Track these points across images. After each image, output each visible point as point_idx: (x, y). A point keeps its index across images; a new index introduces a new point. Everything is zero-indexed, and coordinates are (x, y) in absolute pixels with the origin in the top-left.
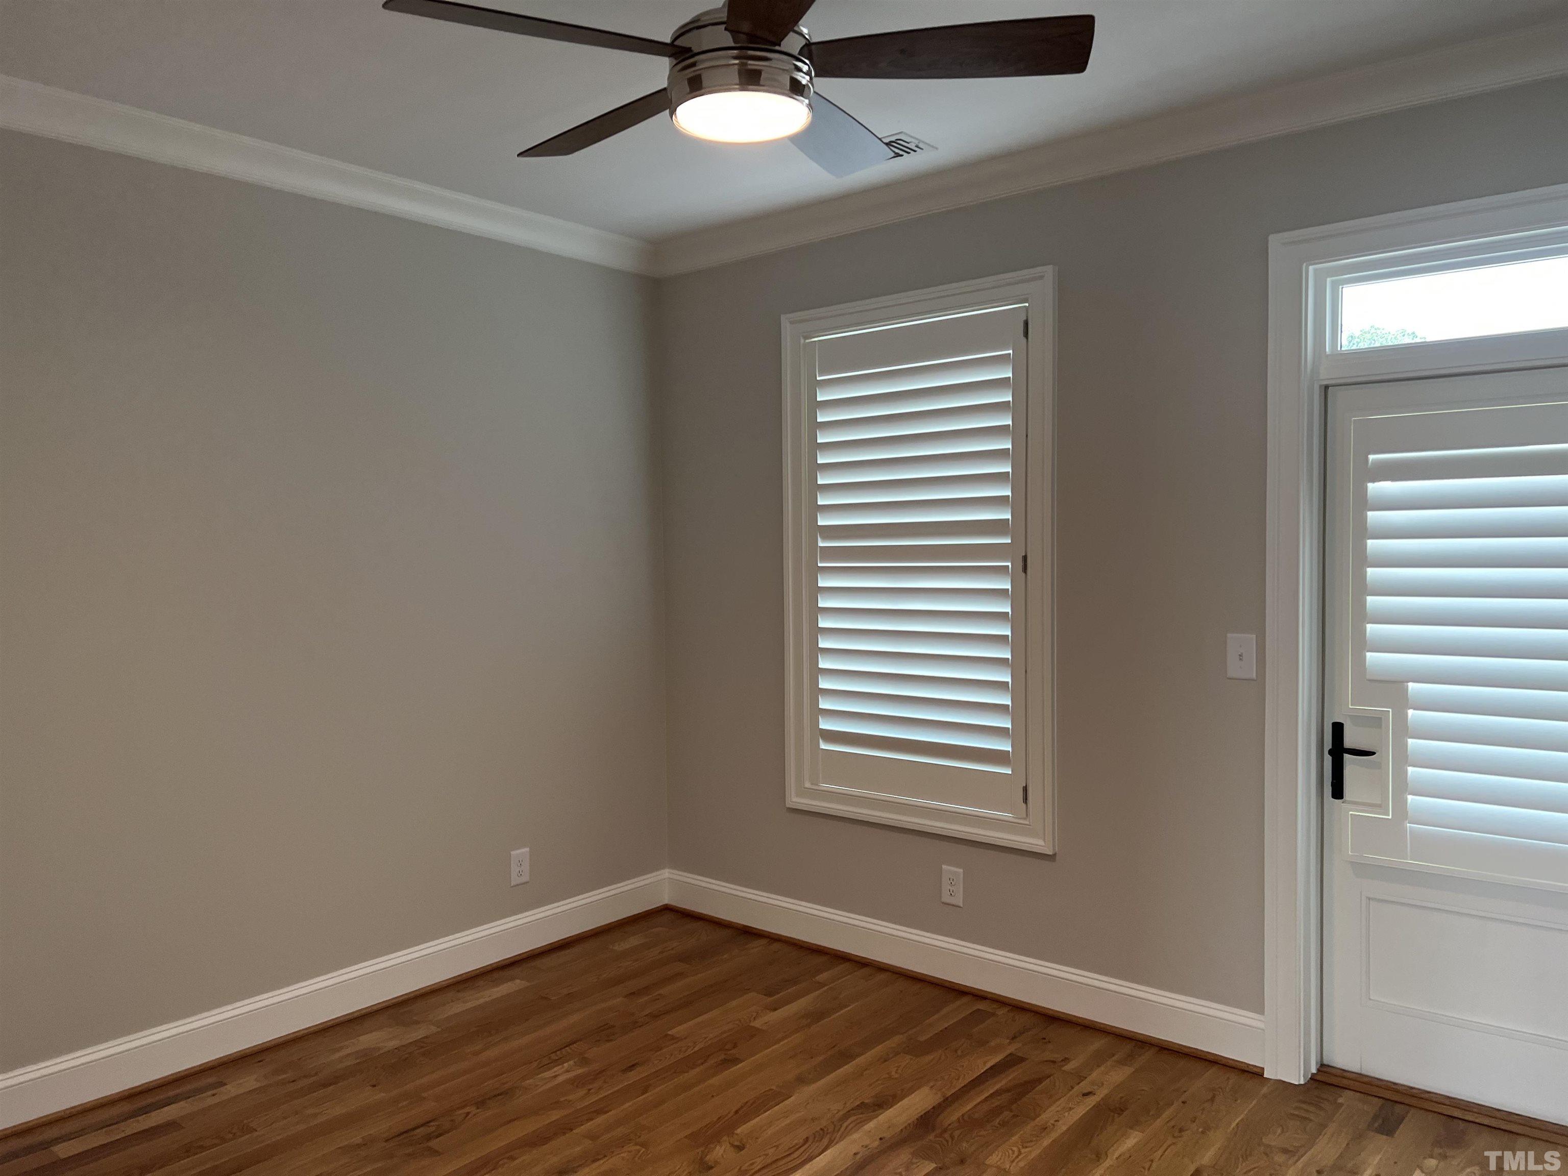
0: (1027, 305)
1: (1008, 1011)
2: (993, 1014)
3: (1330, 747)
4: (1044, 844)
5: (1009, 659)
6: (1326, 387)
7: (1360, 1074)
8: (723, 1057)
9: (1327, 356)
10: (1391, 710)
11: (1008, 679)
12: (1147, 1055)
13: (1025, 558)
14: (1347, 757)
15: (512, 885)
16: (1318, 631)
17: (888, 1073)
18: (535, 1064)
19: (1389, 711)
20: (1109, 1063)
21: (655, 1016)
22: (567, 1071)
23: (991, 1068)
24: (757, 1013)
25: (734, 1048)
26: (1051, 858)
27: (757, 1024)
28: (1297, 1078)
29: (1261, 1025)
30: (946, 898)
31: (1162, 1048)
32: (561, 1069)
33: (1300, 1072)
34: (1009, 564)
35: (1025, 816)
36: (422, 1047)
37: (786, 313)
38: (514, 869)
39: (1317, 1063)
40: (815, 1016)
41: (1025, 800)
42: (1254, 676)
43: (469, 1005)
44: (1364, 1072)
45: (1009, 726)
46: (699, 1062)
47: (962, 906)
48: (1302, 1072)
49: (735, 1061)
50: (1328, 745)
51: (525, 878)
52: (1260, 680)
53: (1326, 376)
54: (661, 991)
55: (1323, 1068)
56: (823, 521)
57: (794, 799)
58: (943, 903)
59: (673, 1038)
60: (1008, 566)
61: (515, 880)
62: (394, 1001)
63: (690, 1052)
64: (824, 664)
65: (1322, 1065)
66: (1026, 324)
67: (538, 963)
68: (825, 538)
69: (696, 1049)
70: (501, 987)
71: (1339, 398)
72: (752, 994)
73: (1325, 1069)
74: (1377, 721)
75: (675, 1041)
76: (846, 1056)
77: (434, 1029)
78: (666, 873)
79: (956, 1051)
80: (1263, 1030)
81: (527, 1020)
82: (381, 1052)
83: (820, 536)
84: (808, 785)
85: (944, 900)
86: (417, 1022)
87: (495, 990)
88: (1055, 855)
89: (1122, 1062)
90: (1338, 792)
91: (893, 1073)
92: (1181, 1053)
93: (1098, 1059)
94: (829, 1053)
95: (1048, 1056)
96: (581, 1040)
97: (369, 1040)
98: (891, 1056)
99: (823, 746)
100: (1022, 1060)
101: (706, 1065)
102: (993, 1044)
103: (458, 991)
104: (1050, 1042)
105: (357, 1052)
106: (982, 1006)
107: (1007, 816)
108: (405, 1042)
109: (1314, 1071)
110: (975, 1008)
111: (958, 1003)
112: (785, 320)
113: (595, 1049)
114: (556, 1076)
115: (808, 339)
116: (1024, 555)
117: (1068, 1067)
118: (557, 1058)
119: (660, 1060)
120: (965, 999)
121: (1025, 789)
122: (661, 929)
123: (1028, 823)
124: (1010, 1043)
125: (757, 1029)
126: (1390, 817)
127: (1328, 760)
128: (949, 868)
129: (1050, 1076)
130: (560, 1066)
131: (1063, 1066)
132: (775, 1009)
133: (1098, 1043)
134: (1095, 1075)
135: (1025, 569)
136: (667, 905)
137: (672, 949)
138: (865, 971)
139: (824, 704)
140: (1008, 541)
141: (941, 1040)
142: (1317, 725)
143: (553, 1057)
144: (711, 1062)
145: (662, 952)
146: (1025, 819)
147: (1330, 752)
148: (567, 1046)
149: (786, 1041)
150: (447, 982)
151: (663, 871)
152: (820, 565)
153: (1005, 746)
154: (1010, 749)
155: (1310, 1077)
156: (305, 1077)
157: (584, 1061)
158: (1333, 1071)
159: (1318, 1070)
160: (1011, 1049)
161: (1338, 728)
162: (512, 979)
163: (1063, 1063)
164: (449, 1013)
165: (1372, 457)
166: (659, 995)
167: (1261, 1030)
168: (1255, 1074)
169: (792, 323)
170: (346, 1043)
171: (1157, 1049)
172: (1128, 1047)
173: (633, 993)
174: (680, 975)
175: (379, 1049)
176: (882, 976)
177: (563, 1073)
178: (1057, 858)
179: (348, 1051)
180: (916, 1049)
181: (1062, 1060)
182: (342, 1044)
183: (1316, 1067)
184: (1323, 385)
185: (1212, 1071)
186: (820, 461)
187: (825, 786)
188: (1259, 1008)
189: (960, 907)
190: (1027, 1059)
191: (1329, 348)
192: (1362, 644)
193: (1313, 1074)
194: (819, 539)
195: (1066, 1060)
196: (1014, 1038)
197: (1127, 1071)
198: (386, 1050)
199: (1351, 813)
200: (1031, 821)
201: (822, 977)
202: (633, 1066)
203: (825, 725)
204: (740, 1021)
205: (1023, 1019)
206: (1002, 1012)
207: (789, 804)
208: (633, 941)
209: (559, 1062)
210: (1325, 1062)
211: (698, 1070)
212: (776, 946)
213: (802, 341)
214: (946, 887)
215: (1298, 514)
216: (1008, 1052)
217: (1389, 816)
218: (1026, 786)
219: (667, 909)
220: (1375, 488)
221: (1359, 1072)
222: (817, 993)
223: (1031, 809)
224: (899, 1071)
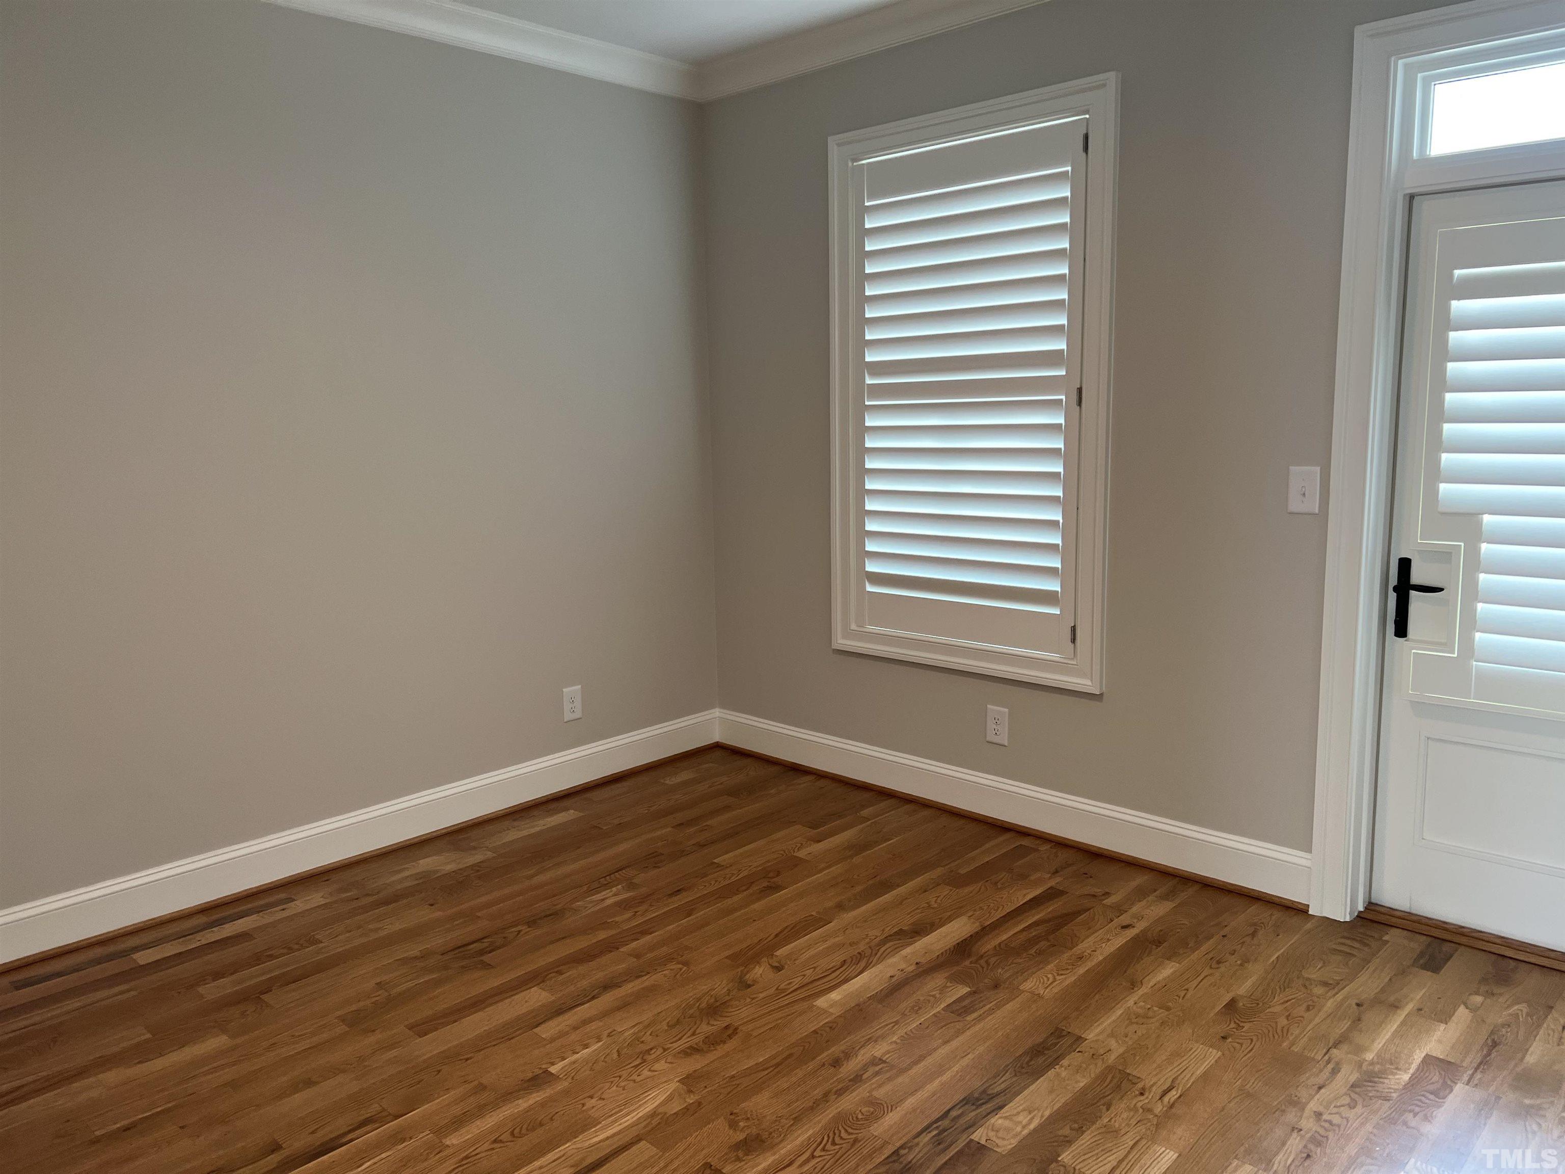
0: (1087, 116)
1: (1051, 848)
2: (1036, 850)
3: (1395, 583)
4: (1090, 684)
5: (1060, 497)
6: (1412, 197)
7: (1409, 913)
8: (765, 884)
9: (1415, 161)
10: (1462, 544)
11: (1059, 518)
12: (1192, 890)
13: (1080, 390)
14: (1413, 593)
15: (565, 721)
16: (1388, 461)
17: (927, 903)
18: (585, 888)
19: (1461, 545)
20: (1151, 898)
21: (702, 846)
22: (615, 895)
23: (1031, 900)
24: (802, 844)
25: (777, 876)
26: (1098, 697)
27: (802, 854)
28: (1343, 915)
29: (1307, 863)
30: (991, 737)
31: (1205, 884)
32: (610, 892)
33: (1346, 908)
34: (1063, 397)
35: (1072, 656)
36: (478, 871)
37: (834, 134)
38: (567, 706)
39: (1364, 902)
40: (857, 848)
41: (1074, 640)
42: (1317, 511)
43: (525, 833)
44: (1414, 912)
45: (1059, 566)
46: (744, 888)
47: (1006, 744)
48: (1348, 910)
49: (777, 888)
50: (1393, 581)
51: (578, 714)
52: (1323, 516)
53: (1411, 185)
54: (709, 823)
55: (1371, 906)
56: (871, 357)
57: (840, 641)
58: (988, 742)
59: (718, 865)
60: (1062, 400)
61: (568, 716)
62: (452, 828)
63: (734, 879)
64: (870, 506)
65: (1370, 903)
66: (1086, 137)
67: (588, 795)
68: (873, 374)
69: (739, 877)
70: (555, 817)
71: (1426, 209)
72: (798, 827)
73: (1373, 908)
74: (1446, 556)
75: (720, 869)
76: (886, 886)
77: (489, 854)
78: (717, 712)
79: (996, 883)
80: (1310, 868)
81: (579, 848)
82: (439, 874)
83: (868, 373)
84: (853, 627)
85: (988, 739)
86: (475, 848)
87: (549, 819)
88: (1102, 694)
89: (1165, 897)
90: (1401, 630)
91: (933, 903)
92: (1225, 890)
93: (1141, 893)
94: (871, 882)
95: (1088, 890)
96: (628, 867)
97: (427, 863)
98: (931, 887)
99: (870, 588)
100: (1061, 893)
101: (750, 891)
102: (1032, 878)
103: (514, 820)
104: (1091, 877)
105: (417, 874)
106: (1026, 842)
107: (1055, 656)
108: (461, 866)
109: (1361, 908)
110: (1018, 844)
111: (1001, 839)
112: (832, 141)
113: (643, 875)
114: (603, 900)
115: (856, 162)
116: (1079, 387)
117: (1108, 901)
118: (606, 882)
119: (705, 886)
120: (1008, 836)
121: (1074, 629)
122: (711, 765)
123: (1075, 663)
124: (1050, 878)
125: (801, 859)
126: (1455, 655)
127: (1392, 597)
128: (995, 708)
129: (1090, 909)
130: (609, 891)
131: (1104, 900)
132: (819, 841)
133: (1141, 879)
134: (1134, 909)
135: (1080, 403)
136: (718, 742)
137: (721, 784)
138: (909, 807)
139: (871, 547)
140: (1063, 373)
141: (982, 873)
142: (1382, 563)
143: (601, 882)
144: (755, 888)
145: (710, 787)
146: (1072, 659)
147: (1395, 589)
148: (616, 872)
149: (827, 871)
150: (503, 812)
151: (713, 711)
152: (867, 403)
153: (1053, 585)
154: (1059, 589)
155: (1356, 914)
156: (367, 895)
157: (631, 886)
158: (1382, 910)
159: (1366, 908)
160: (1052, 883)
161: (1405, 565)
162: (566, 809)
163: (1103, 898)
164: (504, 841)
165: (1457, 273)
166: (707, 825)
167: (1308, 868)
168: (1300, 911)
169: (839, 145)
170: (406, 866)
171: (1200, 885)
172: (1171, 883)
173: (682, 824)
174: (727, 808)
175: (437, 871)
176: (926, 813)
177: (610, 897)
178: (1105, 697)
179: (407, 873)
180: (956, 881)
181: (1103, 895)
182: (404, 866)
183: (1363, 905)
184: (1407, 194)
185: (1254, 909)
186: (868, 293)
187: (871, 628)
188: (1306, 846)
189: (1005, 746)
190: (1067, 893)
191: (1416, 153)
192: (1435, 474)
193: (1360, 912)
194: (866, 374)
195: (1107, 894)
196: (1056, 872)
197: (1168, 906)
198: (443, 872)
199: (1413, 651)
200: (1078, 661)
201: (865, 812)
202: (678, 891)
203: (872, 567)
204: (784, 851)
205: (1064, 855)
206: (1045, 848)
207: (835, 646)
208: (685, 776)
209: (607, 886)
210: (1373, 901)
211: (740, 896)
212: (822, 783)
213: (850, 164)
214: (991, 725)
215: (1373, 337)
216: (1049, 885)
217: (1454, 653)
218: (1075, 626)
219: (717, 746)
220: (1459, 307)
221: (1408, 910)
222: (861, 826)
223: (1078, 648)
224: (939, 901)
